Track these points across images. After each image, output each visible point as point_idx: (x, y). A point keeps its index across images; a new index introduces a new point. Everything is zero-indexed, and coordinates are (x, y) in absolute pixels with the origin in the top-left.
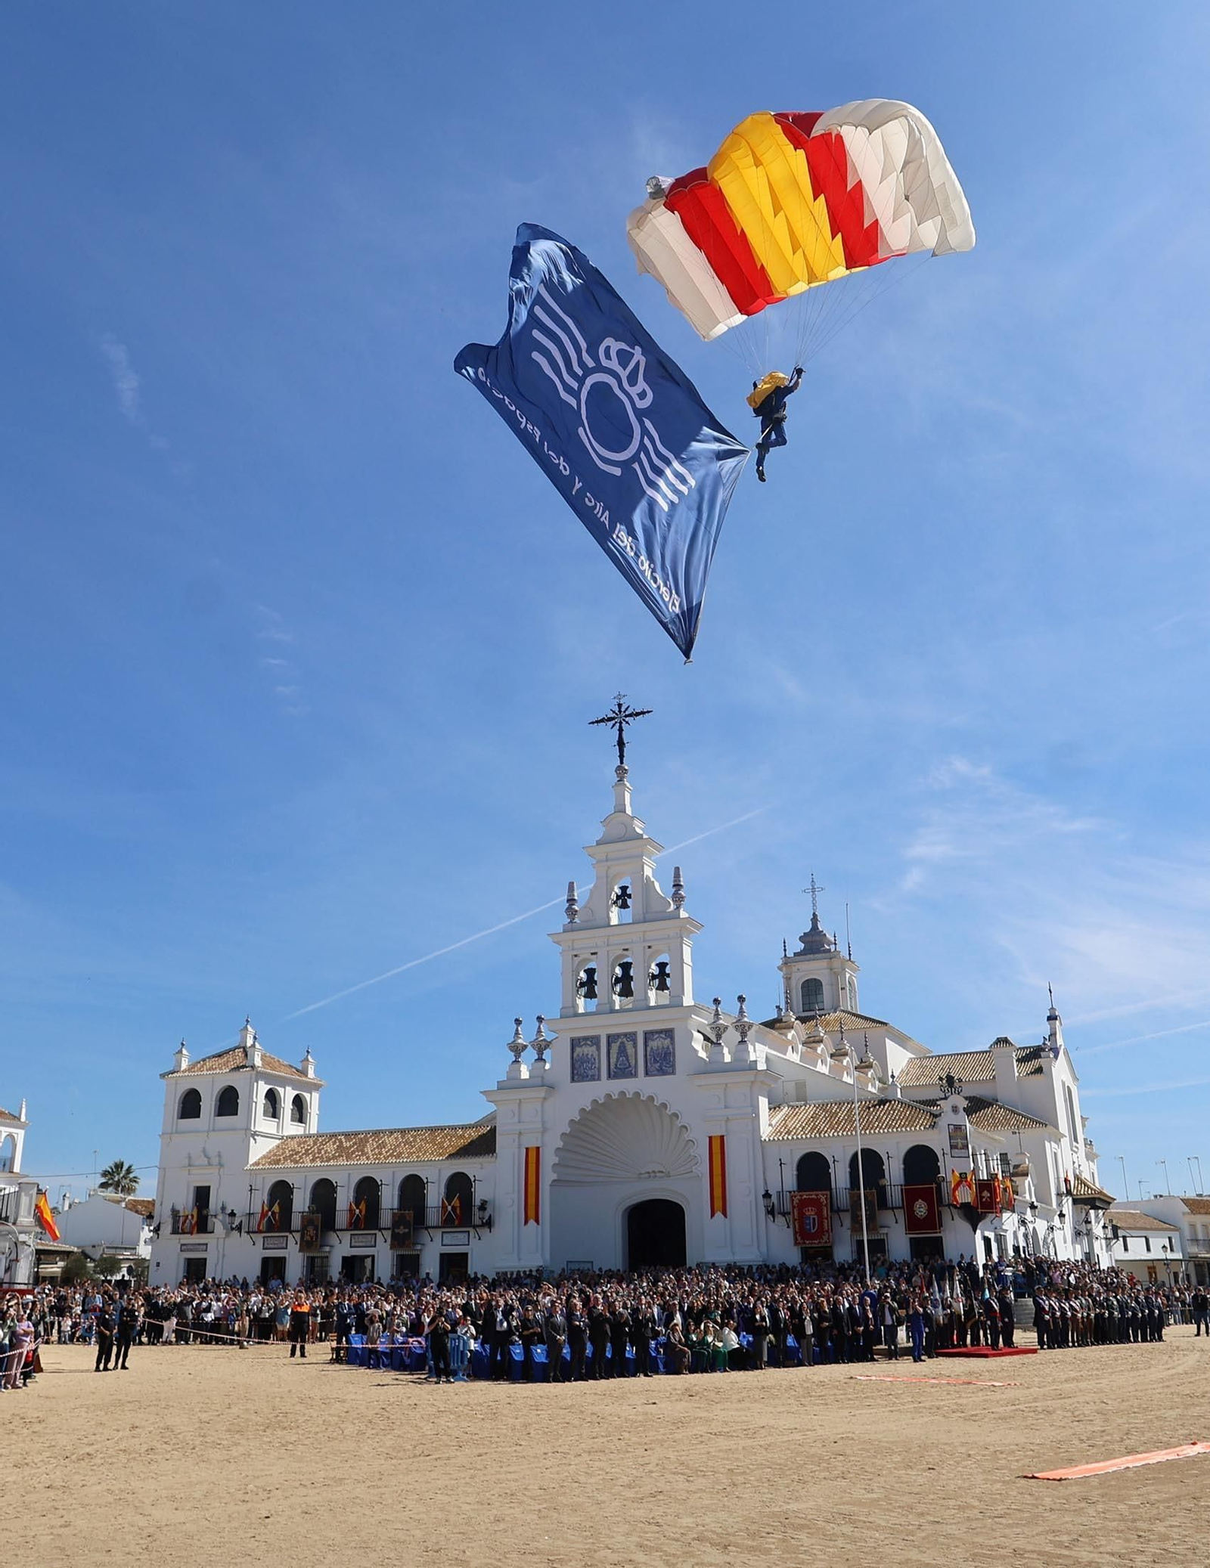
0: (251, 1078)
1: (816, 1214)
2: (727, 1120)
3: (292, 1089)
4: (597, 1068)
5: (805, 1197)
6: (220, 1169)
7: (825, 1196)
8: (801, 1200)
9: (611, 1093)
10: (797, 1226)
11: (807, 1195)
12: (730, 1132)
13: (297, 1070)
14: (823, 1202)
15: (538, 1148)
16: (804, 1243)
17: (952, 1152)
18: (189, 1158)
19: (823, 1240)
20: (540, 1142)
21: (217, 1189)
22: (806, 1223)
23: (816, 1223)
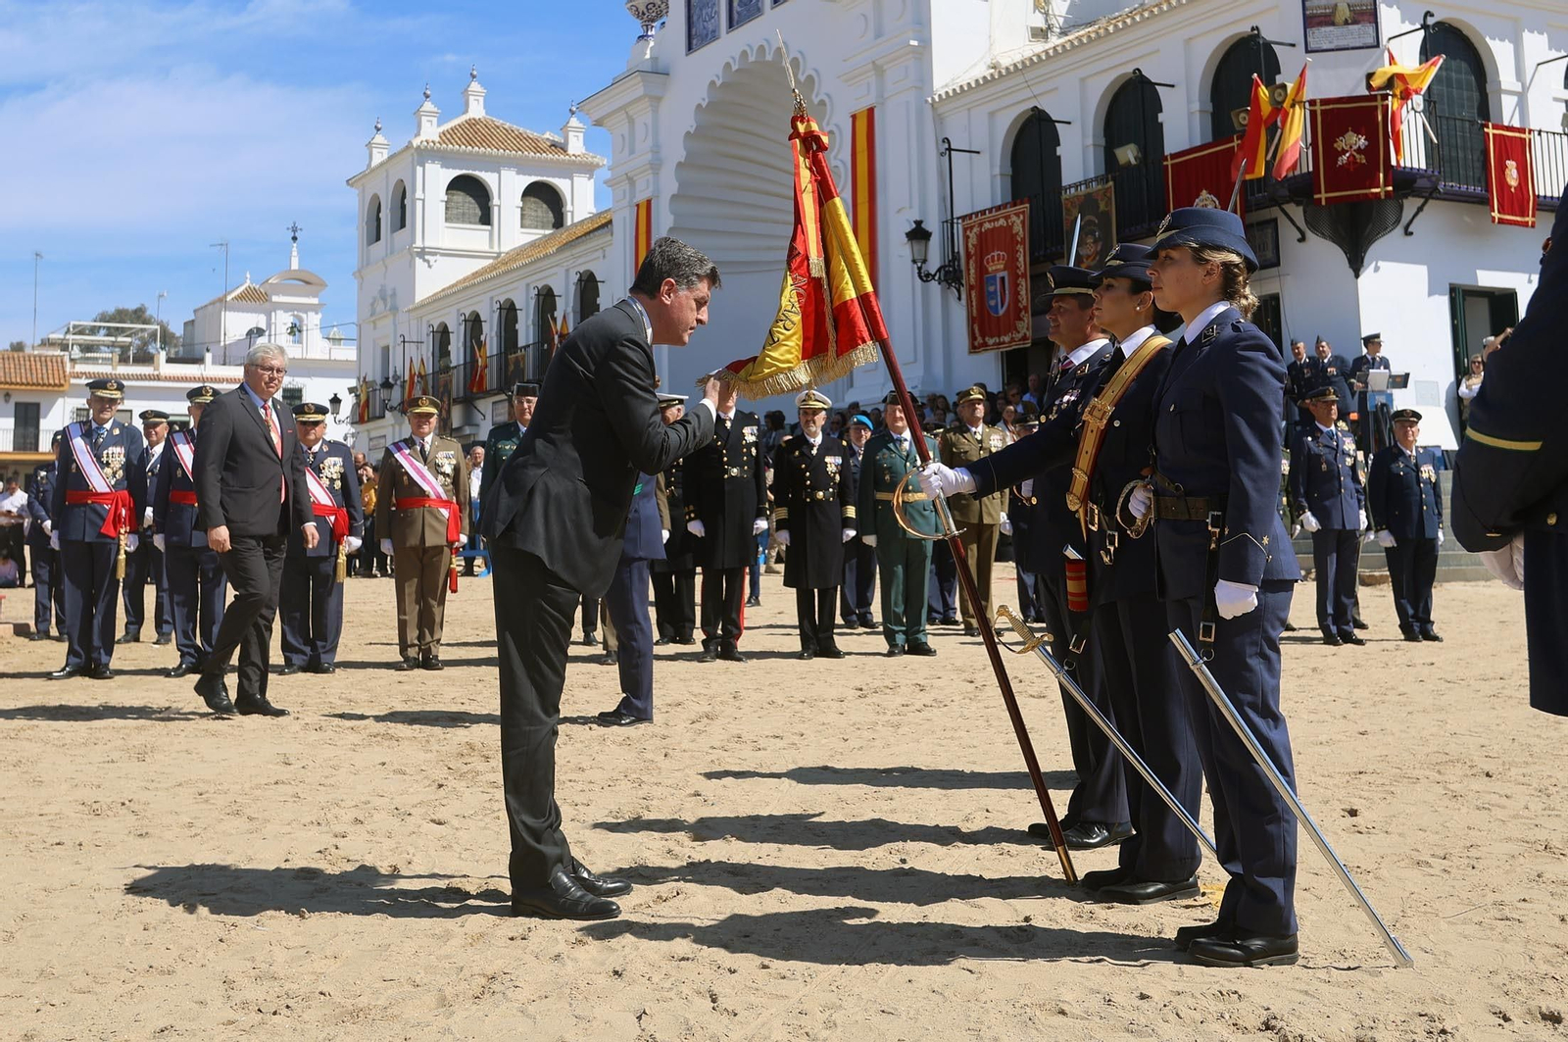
0: (413, 159)
1: (1005, 269)
2: (879, 70)
3: (518, 173)
4: (717, 13)
5: (987, 226)
6: (395, 315)
7: (1021, 217)
8: (981, 236)
9: (731, 61)
10: (974, 304)
11: (990, 222)
12: (886, 95)
13: (554, 145)
14: (1017, 234)
15: (649, 202)
16: (985, 344)
17: (1309, 39)
18: (372, 305)
19: (1019, 332)
20: (651, 189)
21: (394, 347)
22: (990, 293)
23: (1007, 292)
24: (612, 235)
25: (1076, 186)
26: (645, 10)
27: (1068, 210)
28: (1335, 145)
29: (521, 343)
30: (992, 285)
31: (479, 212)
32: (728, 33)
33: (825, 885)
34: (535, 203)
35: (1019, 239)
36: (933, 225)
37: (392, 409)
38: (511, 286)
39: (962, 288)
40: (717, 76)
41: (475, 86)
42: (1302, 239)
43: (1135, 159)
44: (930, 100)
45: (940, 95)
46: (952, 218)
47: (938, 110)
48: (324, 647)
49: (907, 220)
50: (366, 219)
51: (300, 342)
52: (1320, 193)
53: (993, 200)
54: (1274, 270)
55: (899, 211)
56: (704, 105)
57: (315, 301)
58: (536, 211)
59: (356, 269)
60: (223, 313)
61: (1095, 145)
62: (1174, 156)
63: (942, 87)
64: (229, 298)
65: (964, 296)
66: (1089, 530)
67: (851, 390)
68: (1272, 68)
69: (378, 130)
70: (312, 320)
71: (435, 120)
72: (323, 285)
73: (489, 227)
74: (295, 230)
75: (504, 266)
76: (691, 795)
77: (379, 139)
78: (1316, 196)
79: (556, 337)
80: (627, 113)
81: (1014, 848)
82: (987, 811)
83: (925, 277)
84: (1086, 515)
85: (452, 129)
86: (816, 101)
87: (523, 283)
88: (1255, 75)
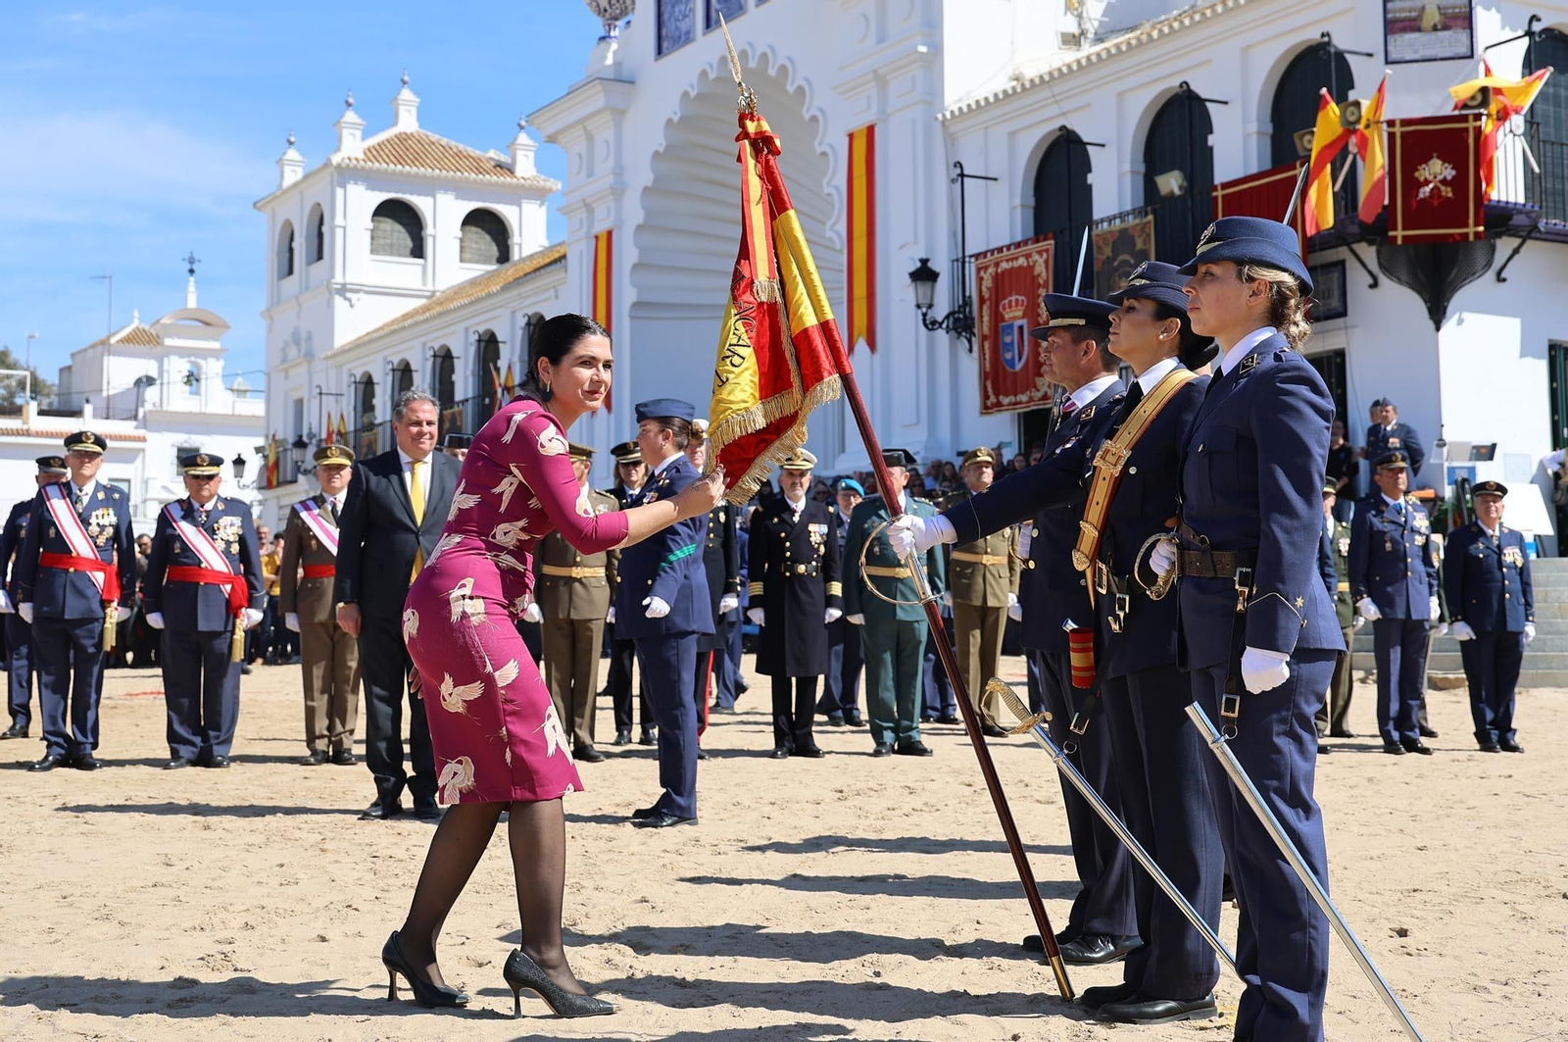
0: (332, 181)
1: (1023, 317)
2: (881, 81)
3: (457, 198)
4: (692, 10)
5: (1004, 265)
6: (309, 363)
7: (1045, 255)
8: (997, 278)
9: (709, 70)
10: (987, 356)
11: (1007, 261)
12: (889, 111)
13: (499, 165)
14: (1039, 275)
15: (610, 234)
16: (999, 404)
17: (1390, 48)
18: (283, 350)
19: (1038, 390)
20: (612, 219)
21: (309, 401)
22: (1007, 344)
23: (1026, 343)
24: (566, 271)
25: (1110, 220)
26: (608, 7)
27: (1099, 248)
28: (1417, 174)
29: (459, 396)
30: (1008, 334)
31: (409, 243)
32: (704, 34)
33: (785, 998)
34: (477, 233)
35: (1041, 282)
36: (941, 264)
37: (306, 472)
38: (447, 330)
39: (973, 339)
40: (692, 87)
41: (406, 94)
42: (1375, 285)
43: (1180, 188)
44: (940, 116)
45: (952, 112)
46: (964, 257)
47: (950, 128)
48: (217, 737)
49: (912, 259)
50: (276, 249)
51: (197, 393)
52: (1395, 229)
53: (1012, 235)
54: (1340, 321)
55: (901, 248)
56: (676, 119)
57: (215, 345)
58: (477, 243)
59: (263, 307)
60: (105, 358)
61: (1133, 173)
62: (1225, 186)
63: (956, 102)
64: (113, 340)
65: (975, 348)
66: (1096, 593)
67: (843, 456)
68: (1344, 82)
69: (291, 143)
70: (212, 368)
71: (358, 134)
72: (225, 326)
73: (421, 261)
74: (191, 261)
75: (440, 307)
76: (636, 902)
77: (292, 154)
78: (1391, 233)
79: (499, 391)
80: (585, 128)
81: (1005, 962)
82: (978, 923)
83: (931, 325)
84: (1094, 576)
85: (379, 145)
86: (807, 116)
87: (460, 327)
88: (1324, 91)
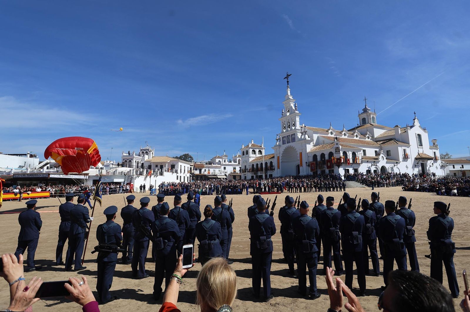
0: (249, 148)
1: (313, 166)
2: (302, 149)
5: (312, 163)
6: (247, 162)
10: (311, 168)
12: (303, 151)
13: (261, 146)
16: (312, 171)
17: (336, 153)
18: (244, 161)
19: (315, 170)
20: (279, 155)
21: (247, 166)
23: (314, 168)
25: (319, 161)
28: (338, 161)
32: (287, 144)
40: (286, 147)
41: (253, 140)
42: (335, 166)
43: (323, 159)
45: (307, 152)
46: (309, 162)
49: (305, 161)
50: (242, 153)
51: (225, 162)
52: (336, 163)
54: (333, 168)
58: (259, 153)
60: (216, 159)
61: (320, 158)
62: (326, 160)
73: (255, 155)
80: (276, 149)
83: (307, 166)
85: (252, 145)
86: (297, 151)
87: (264, 162)
88: (332, 155)
